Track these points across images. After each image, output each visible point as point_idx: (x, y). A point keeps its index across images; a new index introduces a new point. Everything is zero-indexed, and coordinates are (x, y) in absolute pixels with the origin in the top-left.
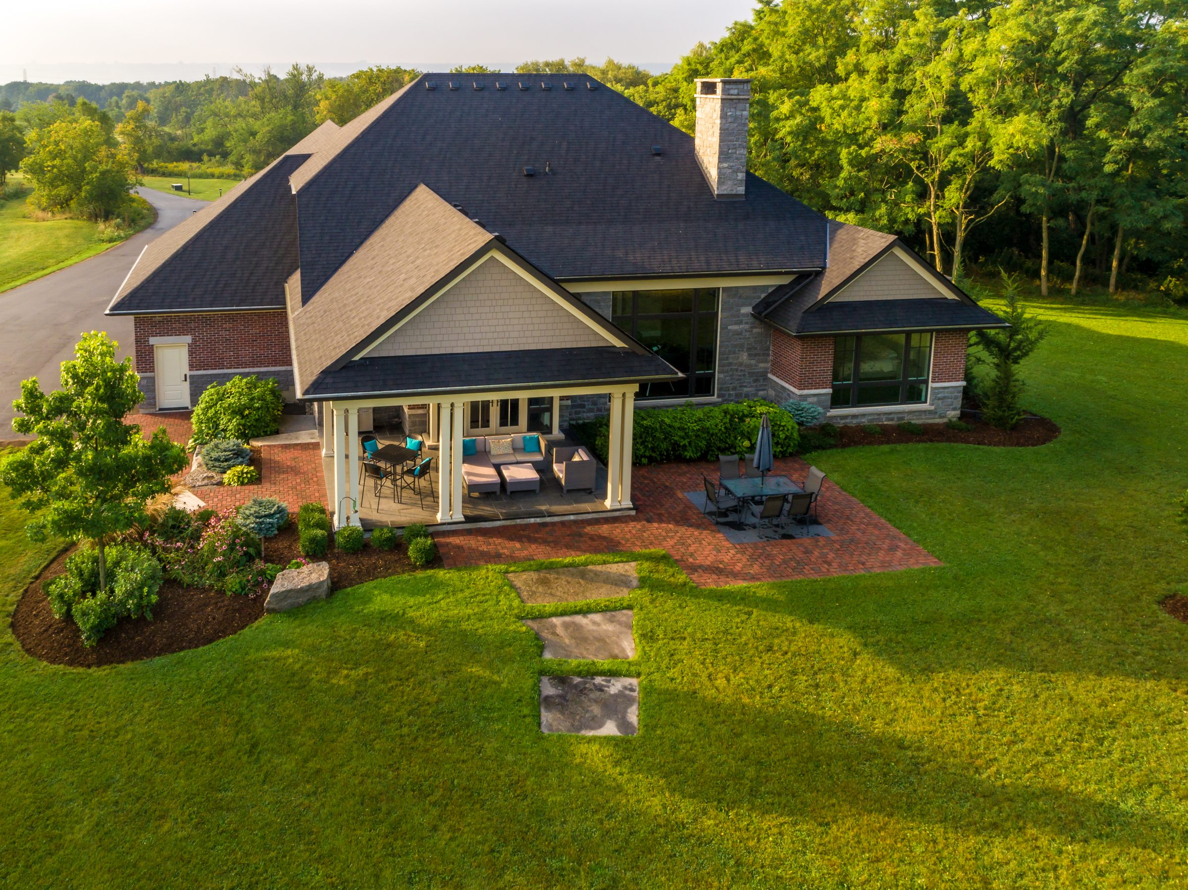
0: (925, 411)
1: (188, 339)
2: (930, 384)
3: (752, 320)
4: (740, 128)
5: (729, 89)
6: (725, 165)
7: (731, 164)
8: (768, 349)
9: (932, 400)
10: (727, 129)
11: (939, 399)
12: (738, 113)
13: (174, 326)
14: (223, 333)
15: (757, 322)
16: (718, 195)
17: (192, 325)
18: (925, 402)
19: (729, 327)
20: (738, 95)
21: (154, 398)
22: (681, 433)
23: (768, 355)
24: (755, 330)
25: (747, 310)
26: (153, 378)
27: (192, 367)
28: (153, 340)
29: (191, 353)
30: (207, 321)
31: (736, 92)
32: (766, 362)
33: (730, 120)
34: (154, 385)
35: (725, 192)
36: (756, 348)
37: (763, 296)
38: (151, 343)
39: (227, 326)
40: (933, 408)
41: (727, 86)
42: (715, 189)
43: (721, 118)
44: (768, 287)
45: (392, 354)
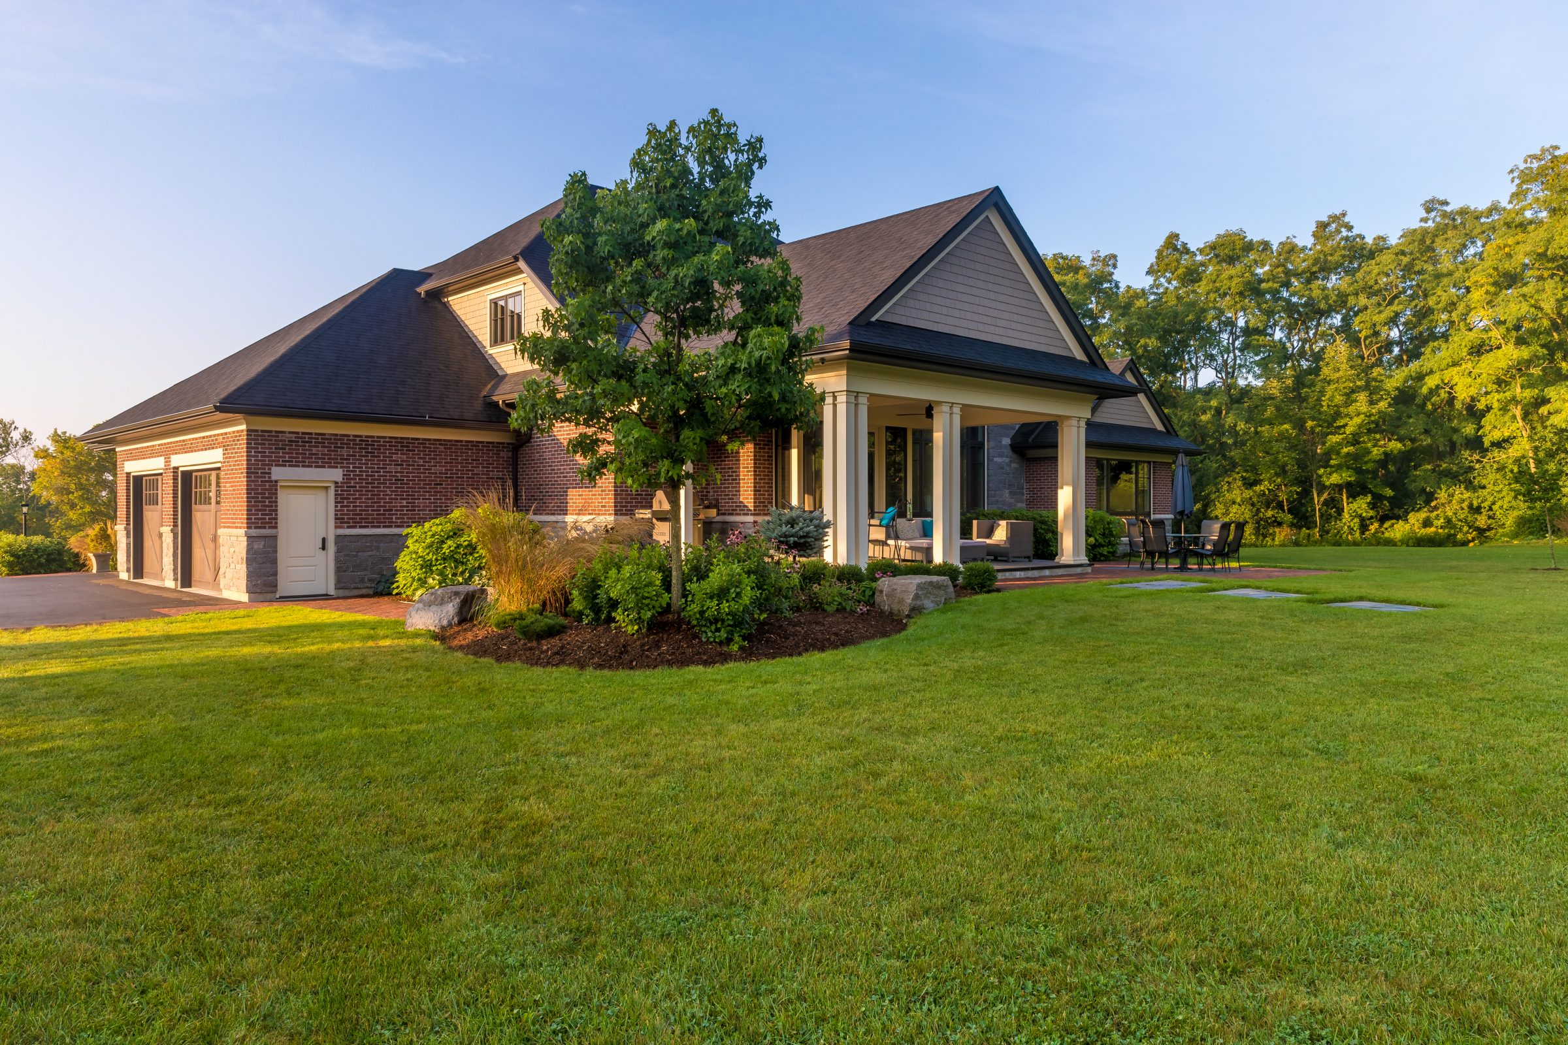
1: (337, 474)
3: (1010, 452)
8: (1023, 488)
13: (314, 450)
14: (392, 469)
15: (1015, 456)
17: (344, 452)
19: (995, 459)
21: (275, 574)
23: (1023, 494)
24: (1013, 465)
26: (275, 537)
27: (340, 521)
28: (277, 473)
29: (340, 499)
30: (368, 445)
32: (1022, 501)
34: (276, 552)
36: (1014, 486)
38: (274, 478)
39: (398, 457)
45: (904, 322)
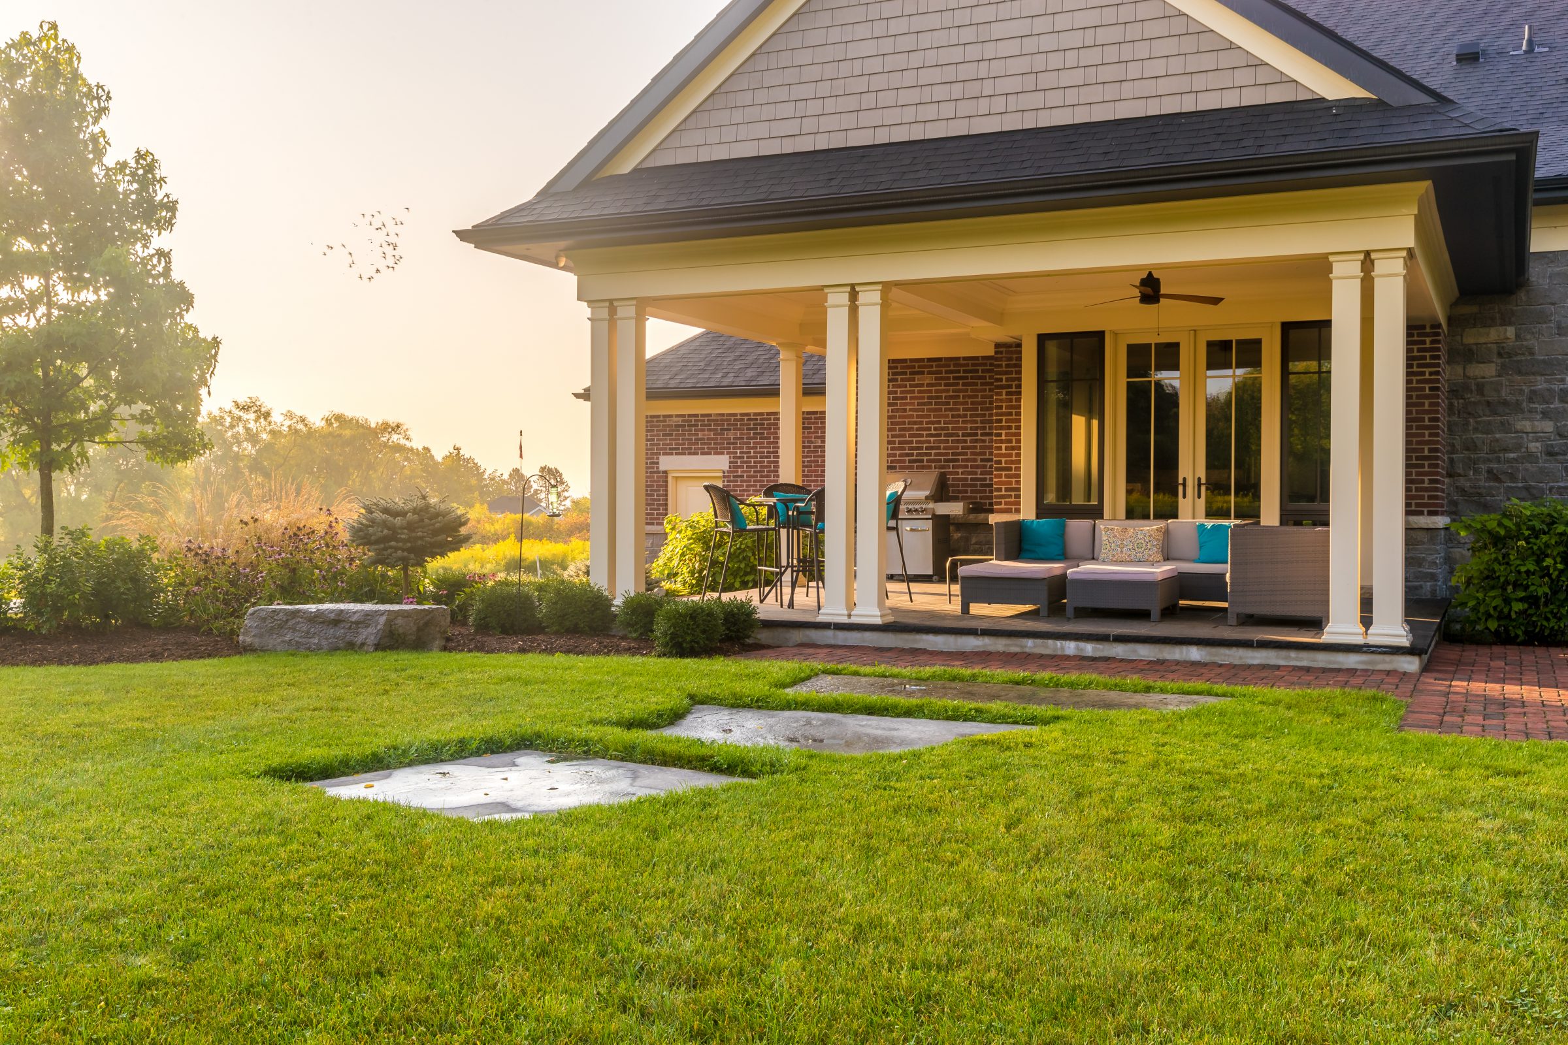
1: (723, 462)
13: (700, 435)
17: (731, 435)
28: (667, 463)
38: (662, 468)
45: (705, 156)
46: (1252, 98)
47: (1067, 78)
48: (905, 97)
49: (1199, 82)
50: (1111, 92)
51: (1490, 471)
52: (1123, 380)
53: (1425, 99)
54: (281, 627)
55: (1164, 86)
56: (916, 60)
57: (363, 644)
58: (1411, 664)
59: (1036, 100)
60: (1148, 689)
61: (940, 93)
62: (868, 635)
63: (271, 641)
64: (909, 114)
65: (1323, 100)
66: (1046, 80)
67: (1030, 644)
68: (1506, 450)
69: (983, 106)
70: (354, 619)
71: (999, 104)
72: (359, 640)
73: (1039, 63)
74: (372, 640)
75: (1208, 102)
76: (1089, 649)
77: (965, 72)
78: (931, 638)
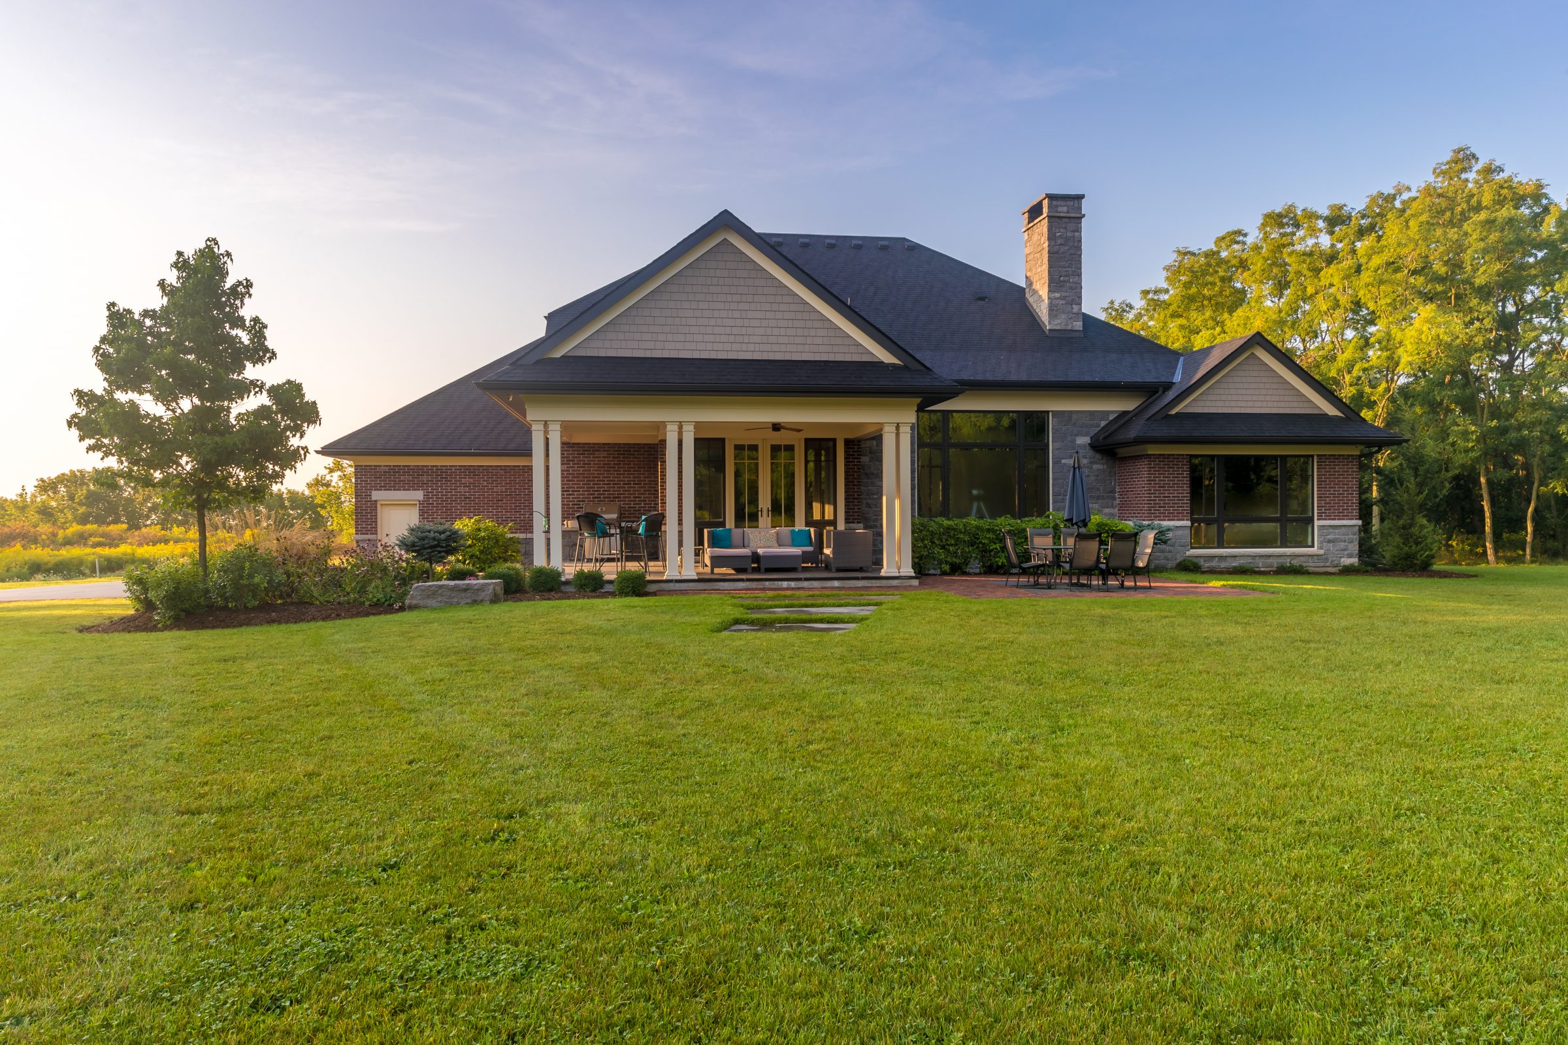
0: (1312, 556)
1: (419, 495)
2: (1317, 523)
3: (1091, 453)
4: (1072, 251)
5: (1057, 206)
6: (1057, 295)
7: (1064, 294)
8: (1113, 491)
9: (1320, 542)
10: (1057, 253)
11: (1329, 541)
12: (1069, 234)
13: (402, 478)
14: (462, 489)
15: (1098, 456)
16: (1050, 330)
17: (425, 478)
18: (1313, 546)
19: (1063, 461)
20: (1068, 212)
22: (991, 535)
23: (1115, 499)
24: (1095, 467)
25: (1083, 440)
28: (376, 495)
29: (422, 513)
31: (1065, 209)
32: (1112, 507)
33: (1059, 242)
35: (1058, 328)
36: (1098, 489)
37: (1103, 424)
38: (374, 498)
39: (467, 480)
40: (1322, 552)
41: (1054, 203)
42: (1047, 323)
43: (1049, 239)
44: (1108, 413)
45: (602, 353)
46: (856, 358)
47: (781, 340)
48: (707, 338)
49: (836, 349)
50: (800, 348)
51: (867, 504)
52: (733, 461)
53: (921, 368)
54: (434, 594)
55: (822, 349)
56: (712, 322)
57: (482, 601)
58: (916, 582)
59: (768, 348)
60: (862, 595)
61: (724, 338)
62: (691, 584)
63: (429, 602)
64: (709, 346)
65: (883, 362)
66: (772, 339)
67: (767, 583)
68: (873, 494)
69: (744, 347)
70: (476, 587)
71: (751, 347)
72: (480, 598)
73: (769, 331)
74: (487, 598)
75: (839, 358)
76: (793, 584)
77: (735, 331)
78: (722, 584)
